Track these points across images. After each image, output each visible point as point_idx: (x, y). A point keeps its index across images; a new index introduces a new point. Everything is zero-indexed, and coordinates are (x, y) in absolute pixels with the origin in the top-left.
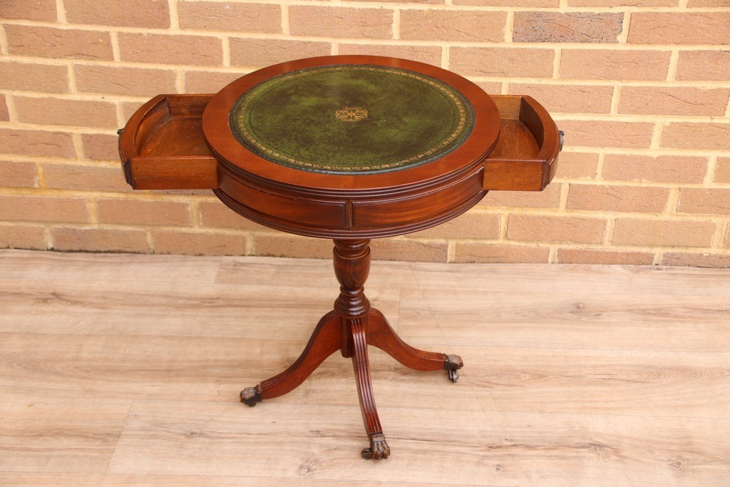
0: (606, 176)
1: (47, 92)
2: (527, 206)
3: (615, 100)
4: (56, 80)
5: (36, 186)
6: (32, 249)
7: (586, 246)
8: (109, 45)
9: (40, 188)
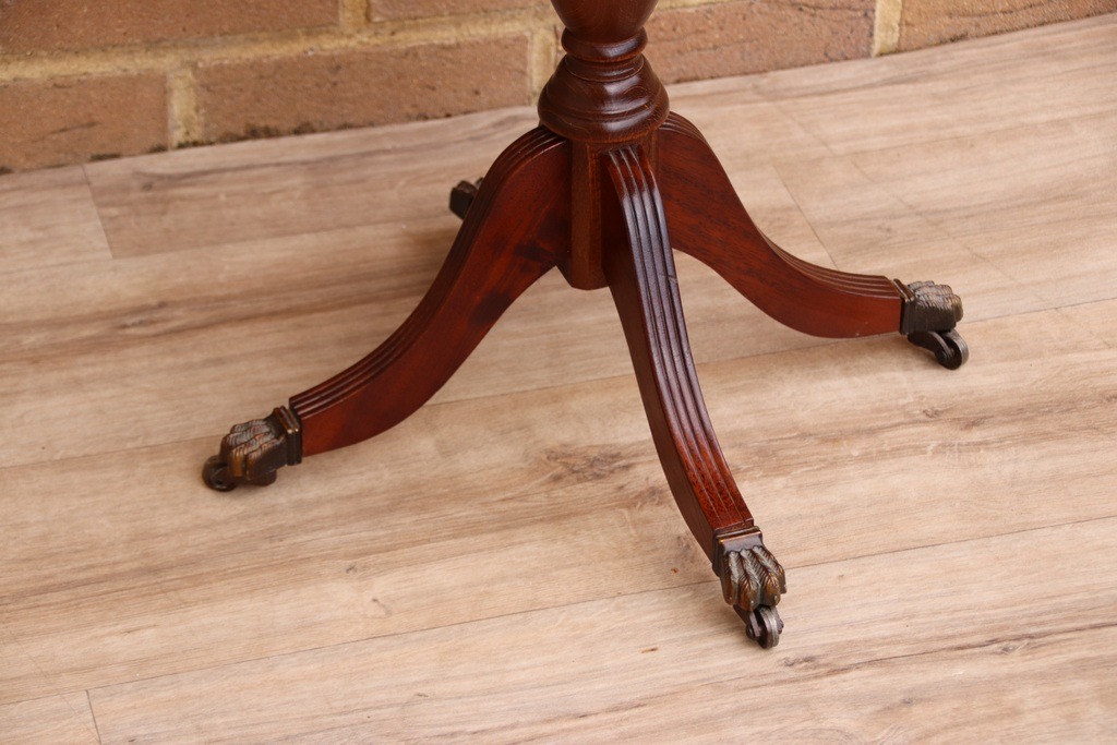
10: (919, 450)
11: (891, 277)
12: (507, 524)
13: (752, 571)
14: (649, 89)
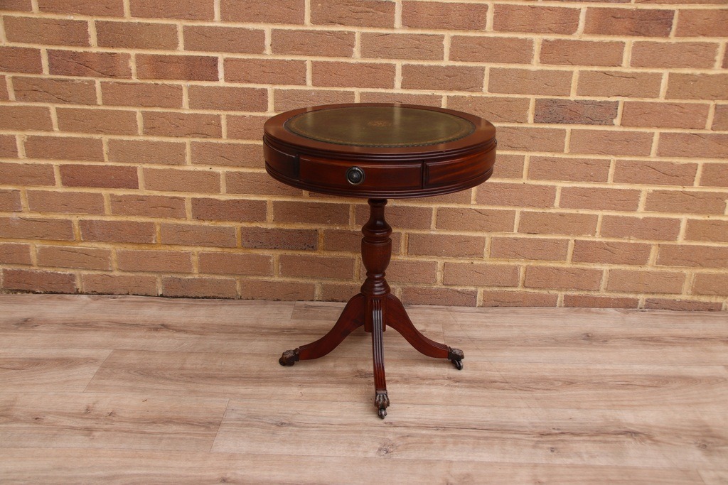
0: (604, 234)
1: (169, 164)
2: (541, 259)
3: (611, 171)
4: (176, 154)
5: (154, 242)
6: (146, 295)
7: (586, 292)
8: (219, 126)
9: (156, 244)
10: (442, 385)
11: (448, 346)
12: (339, 383)
13: (381, 399)
14: (385, 286)
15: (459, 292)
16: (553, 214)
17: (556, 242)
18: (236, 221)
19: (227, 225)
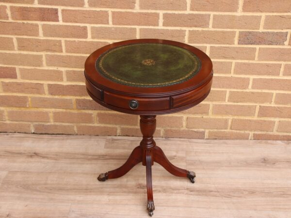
0: (276, 102)
1: (34, 66)
2: (241, 115)
4: (38, 61)
5: (28, 106)
6: (25, 133)
7: (266, 132)
8: (61, 46)
9: (29, 107)
10: (183, 193)
11: (187, 170)
12: (129, 192)
13: (150, 206)
14: (153, 143)
15: (195, 132)
16: (248, 92)
17: (249, 107)
18: (73, 96)
19: (68, 97)
